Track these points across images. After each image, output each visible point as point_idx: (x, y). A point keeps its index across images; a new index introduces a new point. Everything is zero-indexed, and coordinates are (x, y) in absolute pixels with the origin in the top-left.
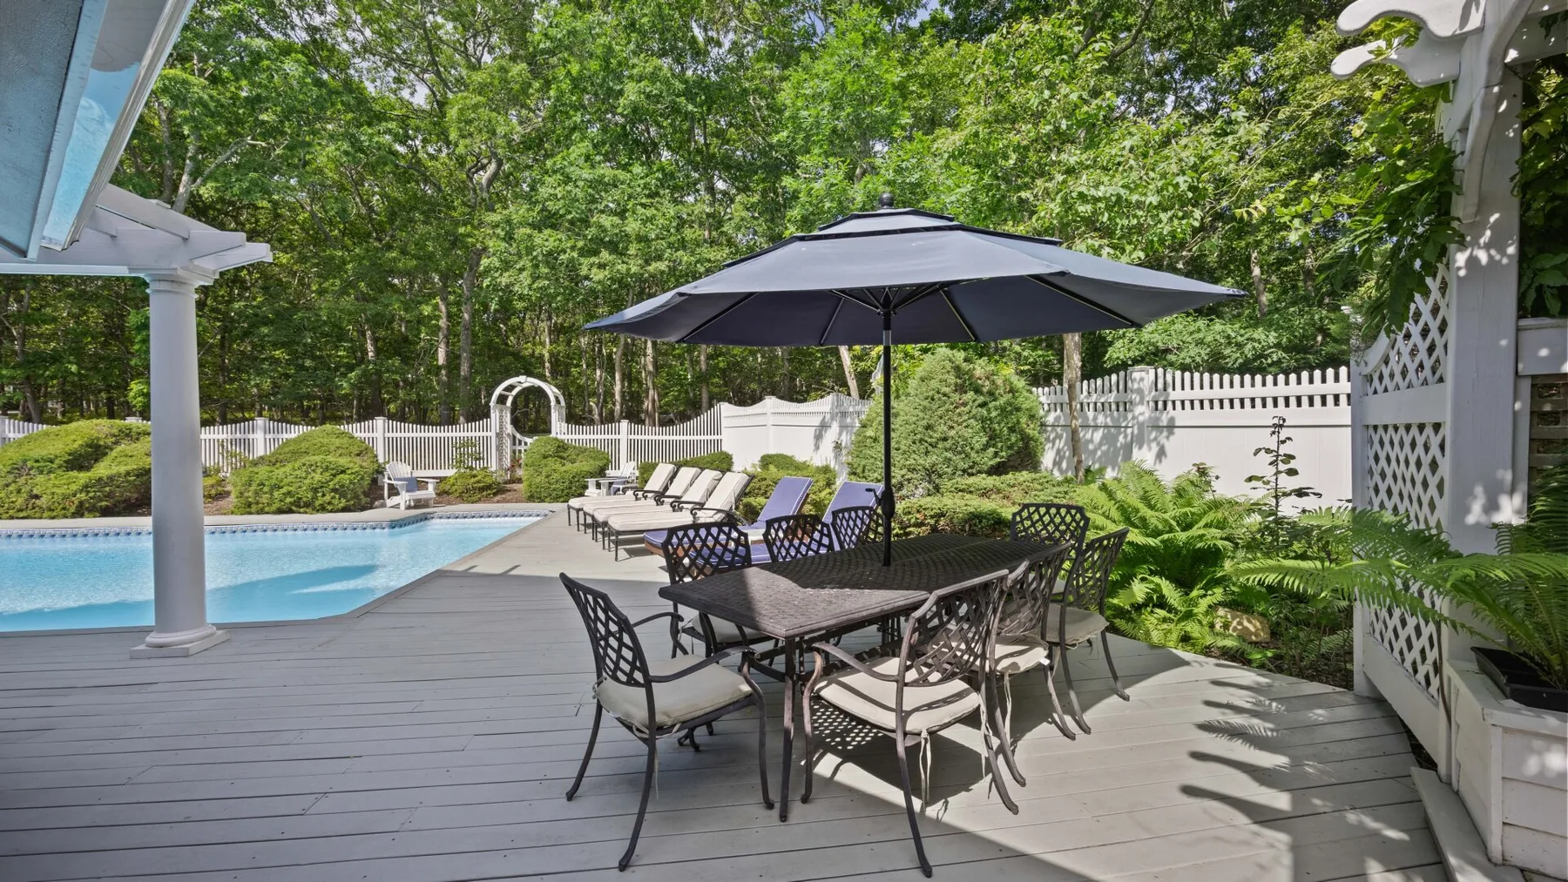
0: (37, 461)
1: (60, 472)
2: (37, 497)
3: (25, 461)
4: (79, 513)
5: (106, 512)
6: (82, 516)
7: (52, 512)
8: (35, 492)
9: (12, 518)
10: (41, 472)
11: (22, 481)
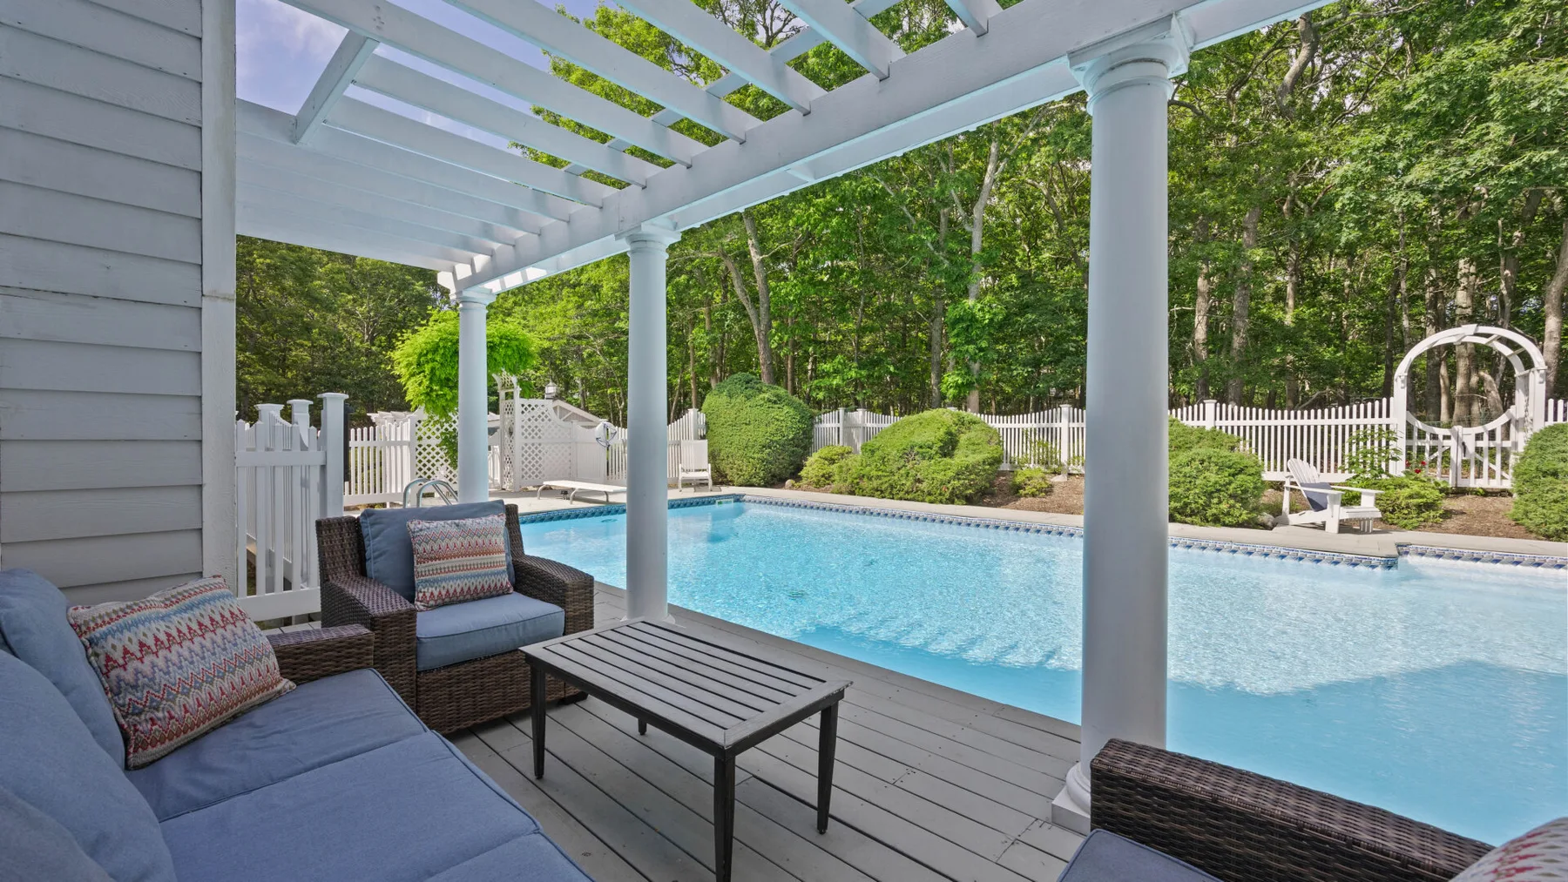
0: (921, 447)
1: (937, 457)
2: (919, 481)
3: (912, 448)
4: (951, 501)
5: (969, 501)
6: (953, 502)
7: (932, 497)
8: (919, 476)
9: (901, 499)
10: (924, 458)
11: (909, 466)
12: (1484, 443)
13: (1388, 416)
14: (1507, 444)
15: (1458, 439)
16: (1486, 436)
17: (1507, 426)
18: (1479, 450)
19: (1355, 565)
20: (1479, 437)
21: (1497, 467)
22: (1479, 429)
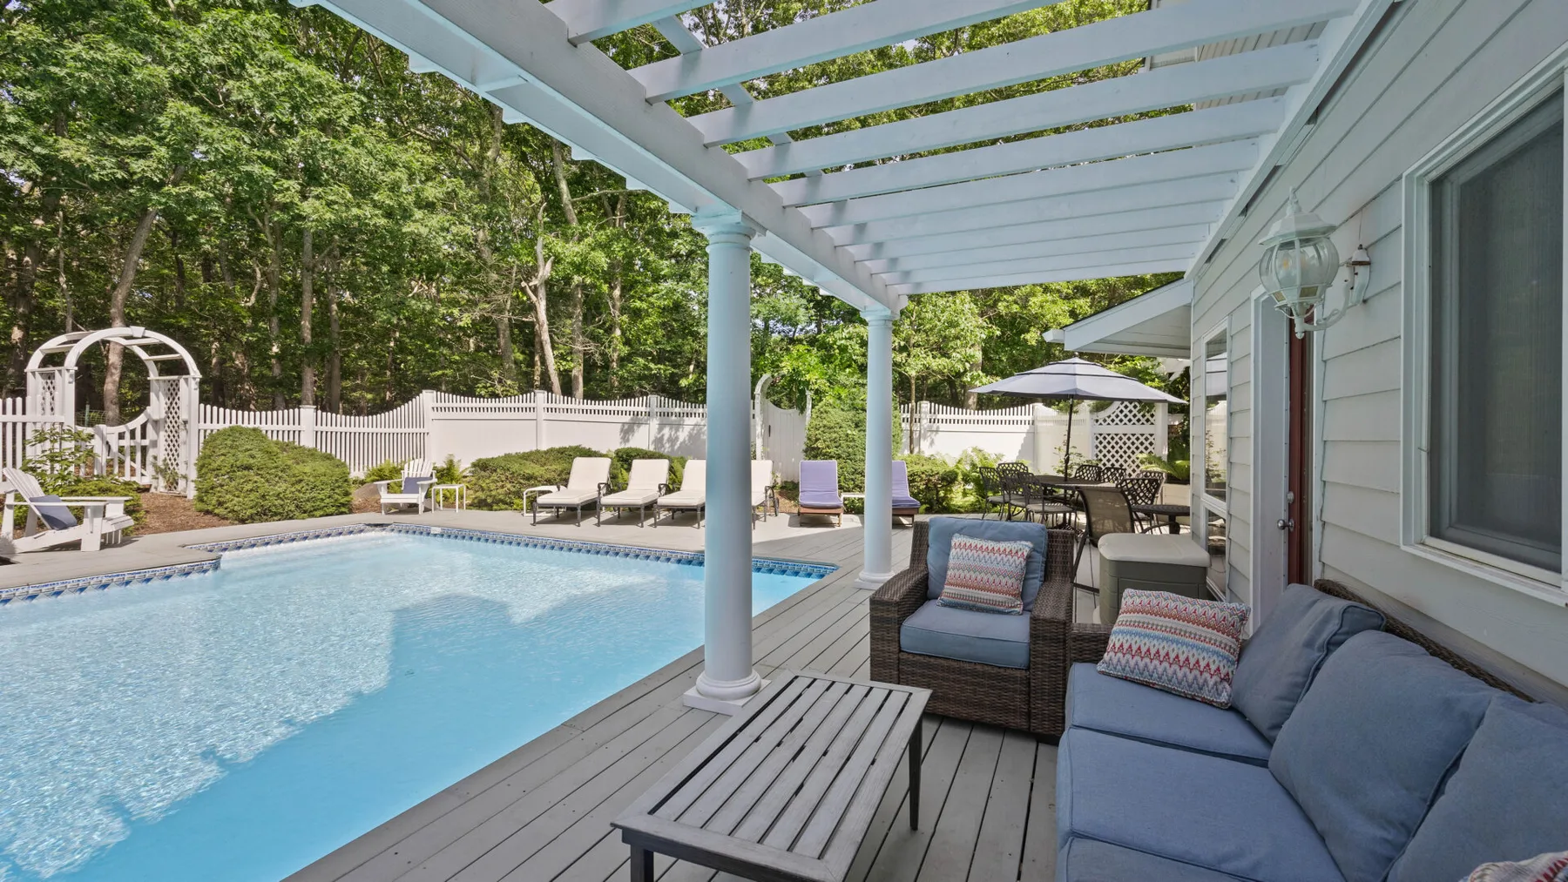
12: (126, 442)
13: (24, 412)
14: (146, 442)
15: (103, 438)
16: (127, 435)
17: (144, 427)
18: (121, 449)
19: (188, 574)
20: (121, 436)
21: (138, 465)
22: (121, 428)
